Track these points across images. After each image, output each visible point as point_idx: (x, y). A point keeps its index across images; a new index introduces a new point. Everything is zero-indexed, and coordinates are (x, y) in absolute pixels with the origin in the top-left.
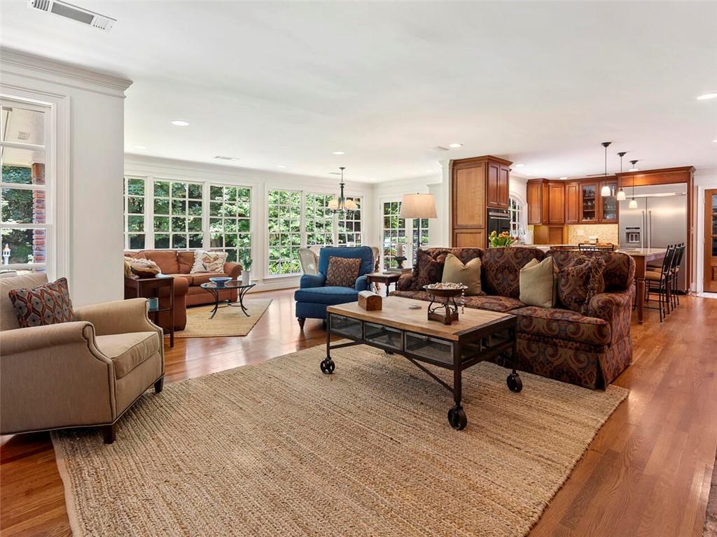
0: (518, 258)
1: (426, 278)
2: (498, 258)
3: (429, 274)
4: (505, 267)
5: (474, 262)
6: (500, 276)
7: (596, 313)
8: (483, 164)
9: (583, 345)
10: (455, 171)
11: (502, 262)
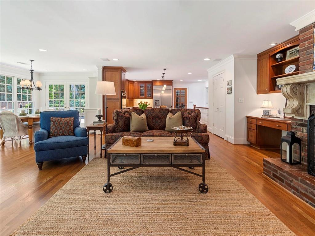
0: (161, 113)
1: (123, 125)
2: (152, 113)
3: (124, 123)
4: (156, 117)
5: (143, 116)
6: (154, 121)
7: (203, 131)
8: (119, 70)
9: (203, 144)
10: (104, 72)
11: (155, 114)
